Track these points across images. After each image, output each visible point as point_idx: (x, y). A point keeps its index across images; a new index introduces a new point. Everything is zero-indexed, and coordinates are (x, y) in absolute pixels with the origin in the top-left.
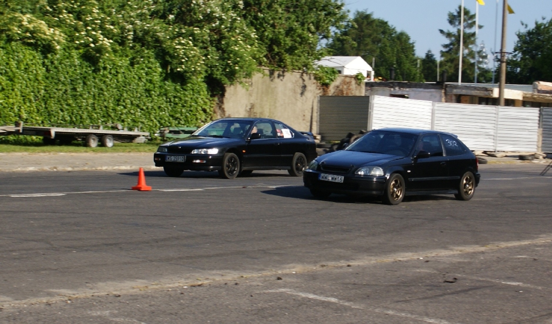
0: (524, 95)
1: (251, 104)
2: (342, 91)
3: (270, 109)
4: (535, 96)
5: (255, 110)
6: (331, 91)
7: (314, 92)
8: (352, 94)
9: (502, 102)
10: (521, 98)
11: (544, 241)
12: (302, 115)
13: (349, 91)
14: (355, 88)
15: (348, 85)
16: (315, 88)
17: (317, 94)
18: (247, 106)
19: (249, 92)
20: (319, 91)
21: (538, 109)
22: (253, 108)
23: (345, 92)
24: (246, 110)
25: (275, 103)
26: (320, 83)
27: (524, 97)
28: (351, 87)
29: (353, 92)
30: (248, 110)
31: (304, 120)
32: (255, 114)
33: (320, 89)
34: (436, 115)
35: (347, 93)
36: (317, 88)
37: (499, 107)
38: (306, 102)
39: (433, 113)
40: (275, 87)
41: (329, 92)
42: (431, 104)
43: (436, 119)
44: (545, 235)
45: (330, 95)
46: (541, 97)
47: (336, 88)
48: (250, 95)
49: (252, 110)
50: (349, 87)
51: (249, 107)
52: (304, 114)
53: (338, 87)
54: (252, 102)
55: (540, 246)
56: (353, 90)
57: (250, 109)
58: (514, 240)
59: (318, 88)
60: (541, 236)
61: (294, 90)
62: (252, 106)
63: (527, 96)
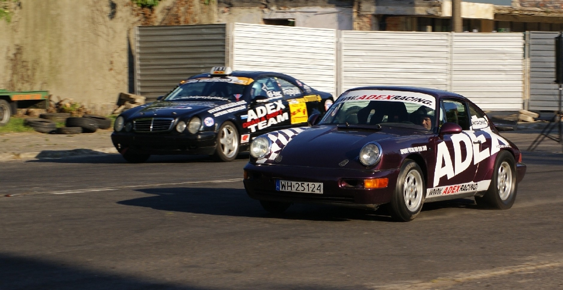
0: (497, 12)
1: (17, 45)
2: (177, 17)
3: (50, 54)
4: (516, 12)
5: (24, 57)
6: (158, 16)
7: (128, 21)
8: (195, 21)
9: (458, 24)
10: (490, 17)
11: (534, 268)
12: (108, 63)
13: (189, 17)
14: (199, 11)
15: (186, 6)
16: (128, 13)
17: (134, 23)
18: (9, 50)
19: (11, 25)
20: (137, 19)
21: (521, 34)
22: (21, 53)
23: (182, 19)
24: (8, 58)
25: (59, 42)
26: (137, 4)
27: (496, 15)
28: (192, 9)
29: (197, 18)
30: (12, 56)
31: (111, 69)
32: (25, 64)
33: (138, 15)
34: (344, 53)
35: (186, 21)
36: (132, 14)
37: (454, 33)
38: (114, 38)
39: (338, 50)
40: (58, 15)
41: (154, 19)
42: (334, 35)
43: (343, 59)
44: (534, 257)
45: (157, 24)
46: (526, 13)
47: (166, 11)
48: (14, 30)
49: (19, 56)
50: (189, 9)
51: (13, 51)
52: (112, 59)
53: (169, 9)
54: (17, 42)
55: (527, 276)
56: (196, 15)
57: (15, 55)
58: (481, 269)
59: (135, 13)
60: (528, 258)
61: (93, 18)
62: (18, 49)
63: (503, 12)
